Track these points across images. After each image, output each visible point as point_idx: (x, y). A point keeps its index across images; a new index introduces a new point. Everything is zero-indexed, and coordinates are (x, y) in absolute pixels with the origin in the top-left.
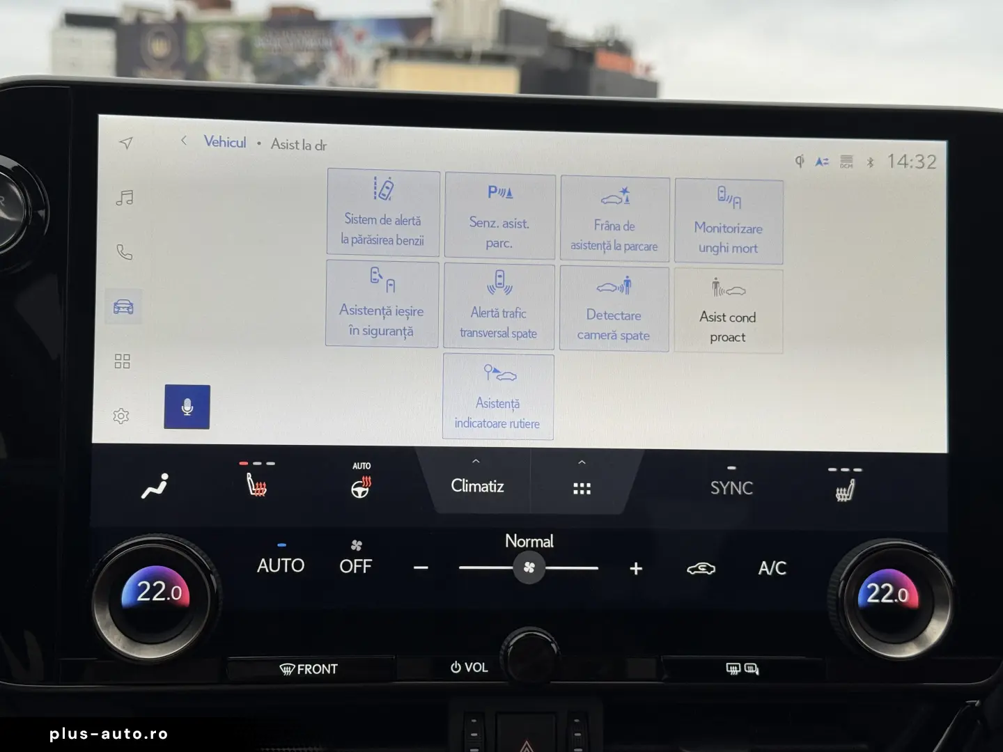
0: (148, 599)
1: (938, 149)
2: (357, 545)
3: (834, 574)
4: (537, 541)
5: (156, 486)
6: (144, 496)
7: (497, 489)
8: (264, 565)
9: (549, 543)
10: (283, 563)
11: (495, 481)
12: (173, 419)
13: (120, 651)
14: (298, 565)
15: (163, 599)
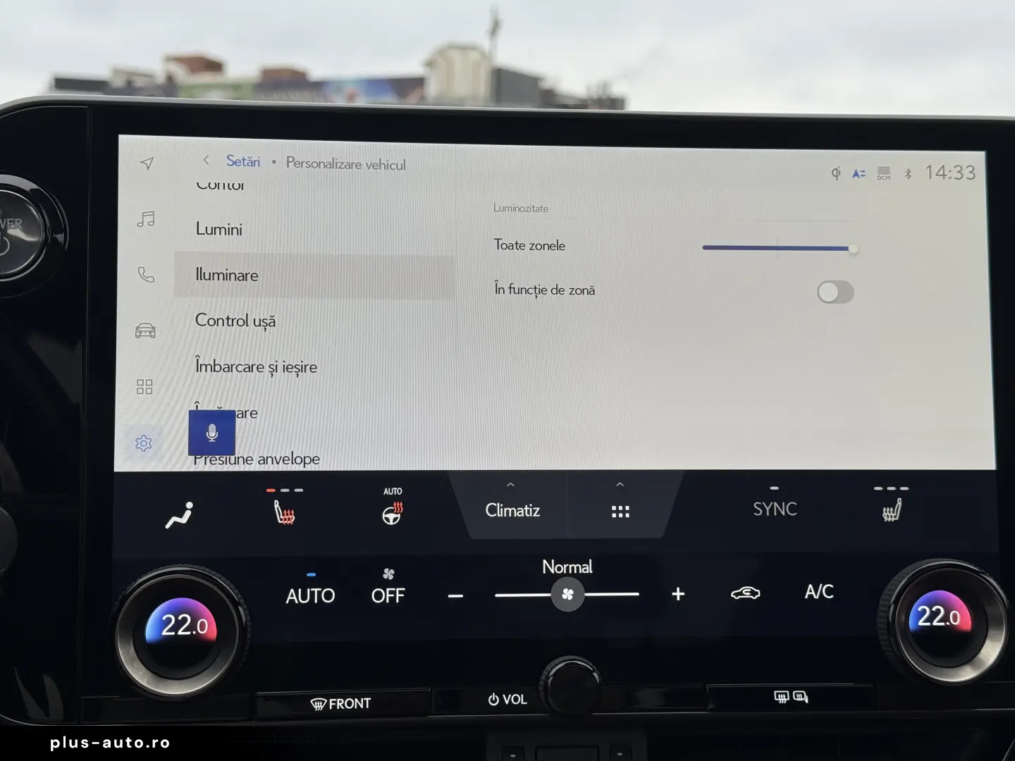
0: (173, 633)
1: (976, 161)
2: (389, 574)
3: (883, 597)
4: (575, 566)
5: (181, 516)
6: (167, 526)
7: (533, 514)
8: (293, 596)
9: (587, 568)
10: (312, 593)
11: (531, 505)
12: (198, 446)
13: (145, 687)
15: (189, 633)
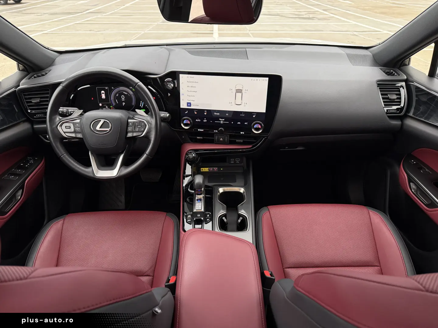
1: (267, 79)
2: (205, 119)
3: (252, 124)
4: (223, 119)
5: (186, 112)
7: (219, 114)
8: (196, 120)
12: (188, 106)
13: (184, 128)
14: (200, 120)
15: (187, 123)
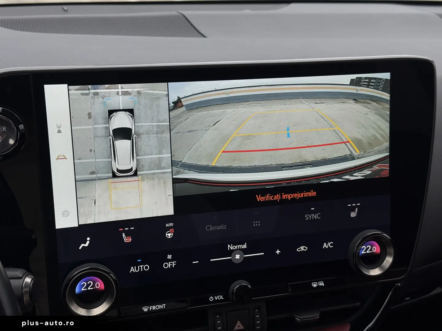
0: (86, 289)
2: (169, 257)
4: (240, 246)
5: (85, 243)
6: (80, 248)
7: (224, 228)
8: (132, 269)
9: (245, 246)
10: (140, 268)
11: (223, 224)
14: (147, 267)
15: (92, 288)
